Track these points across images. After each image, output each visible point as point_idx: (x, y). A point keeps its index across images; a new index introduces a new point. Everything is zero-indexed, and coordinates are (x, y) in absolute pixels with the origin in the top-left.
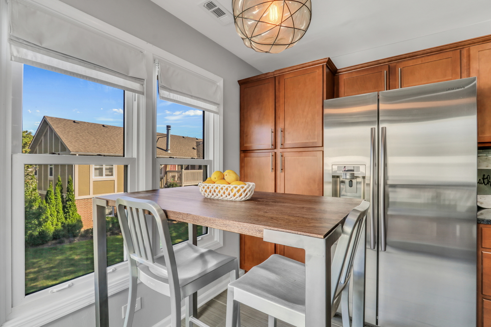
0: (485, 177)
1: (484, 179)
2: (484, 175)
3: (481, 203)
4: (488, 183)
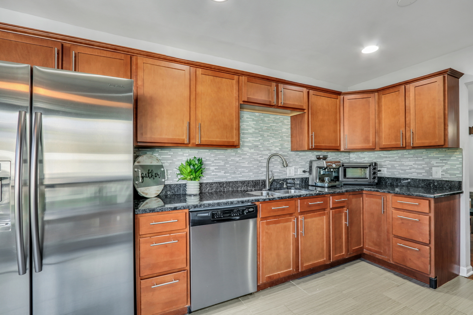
0: (150, 172)
1: (149, 173)
2: (149, 170)
3: (147, 194)
4: (151, 177)
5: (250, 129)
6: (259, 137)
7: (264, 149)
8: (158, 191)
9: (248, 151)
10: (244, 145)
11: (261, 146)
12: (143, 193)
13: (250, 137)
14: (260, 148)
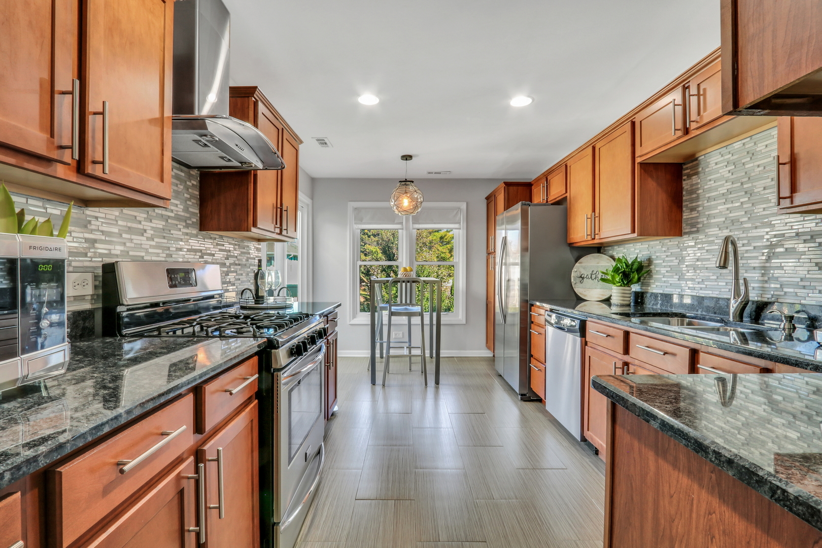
0: (594, 273)
1: (592, 274)
2: (593, 271)
3: (585, 296)
4: (596, 278)
5: (722, 185)
6: (742, 196)
7: (752, 224)
8: (603, 295)
9: (718, 234)
10: (709, 223)
11: (746, 219)
12: (580, 293)
13: (720, 204)
14: (745, 222)
